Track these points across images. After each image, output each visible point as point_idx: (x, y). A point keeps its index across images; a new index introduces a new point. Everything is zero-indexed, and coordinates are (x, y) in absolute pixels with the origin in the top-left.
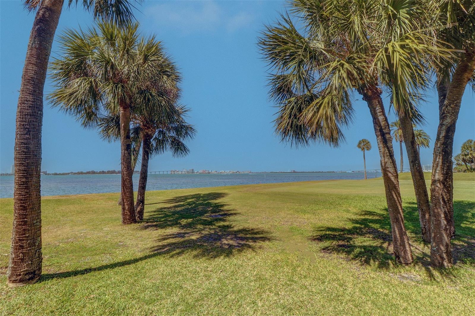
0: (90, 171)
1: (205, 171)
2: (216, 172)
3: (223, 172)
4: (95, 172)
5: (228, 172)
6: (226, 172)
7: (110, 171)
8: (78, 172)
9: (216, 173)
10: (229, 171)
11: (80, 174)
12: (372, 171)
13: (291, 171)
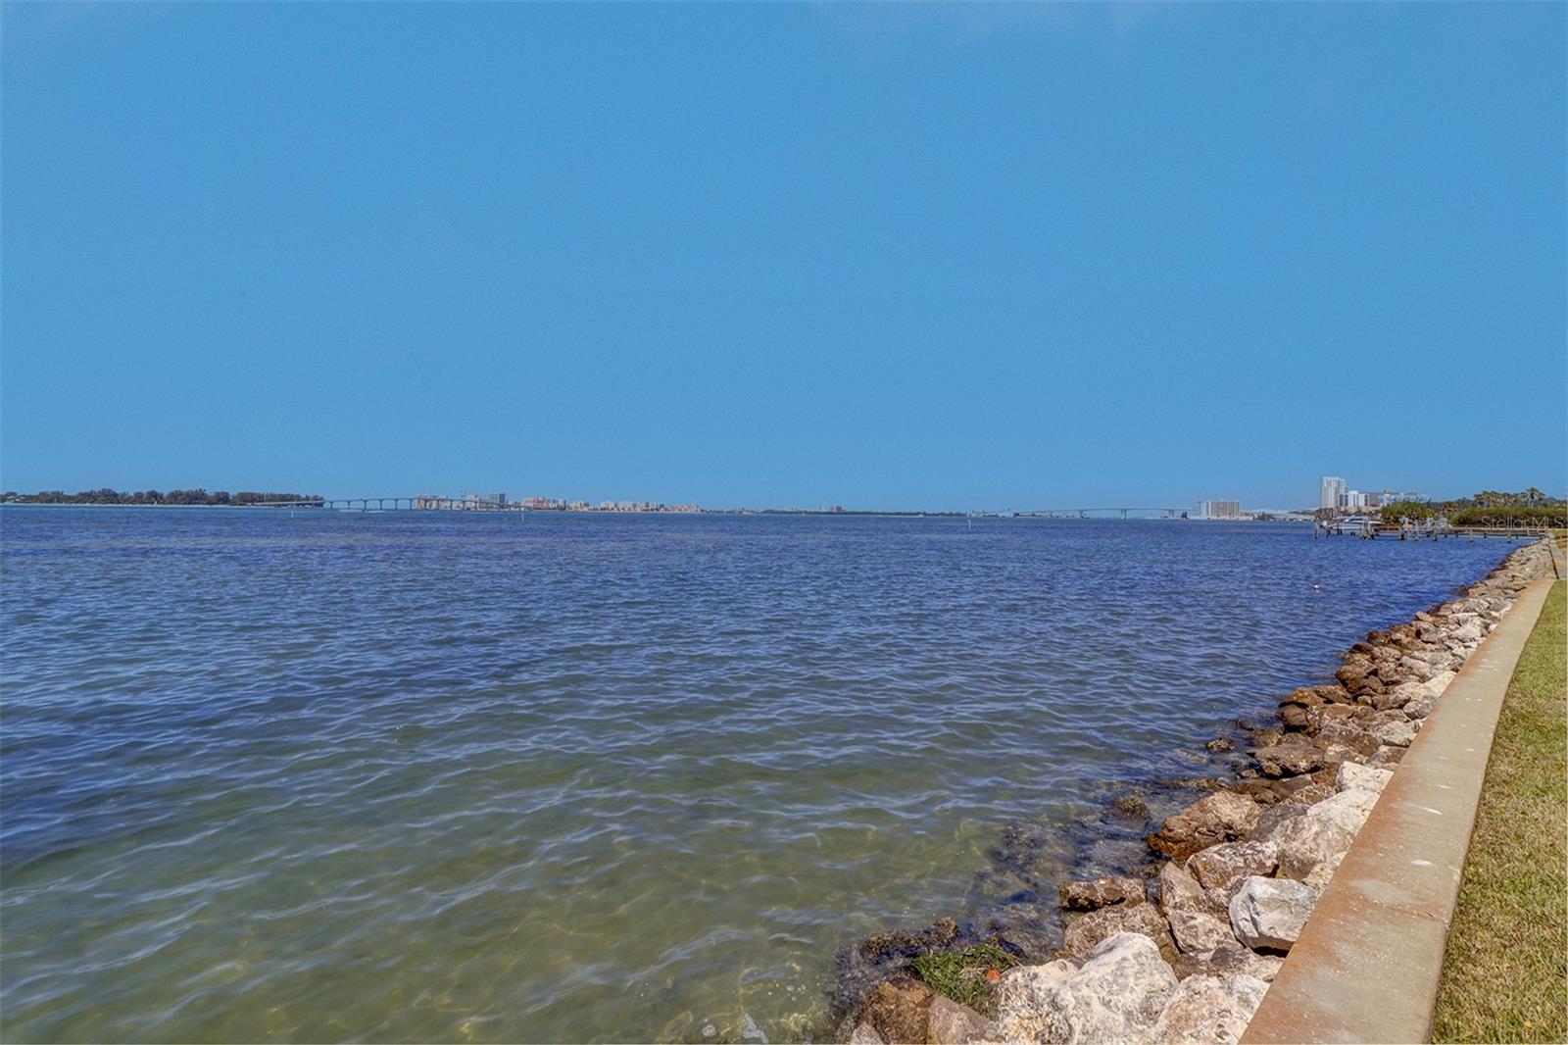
0: (97, 489)
1: (542, 502)
2: (587, 505)
3: (611, 505)
4: (115, 495)
5: (626, 505)
6: (621, 506)
7: (181, 494)
8: (43, 494)
9: (586, 509)
10: (630, 504)
11: (52, 501)
12: (1070, 514)
13: (828, 510)
